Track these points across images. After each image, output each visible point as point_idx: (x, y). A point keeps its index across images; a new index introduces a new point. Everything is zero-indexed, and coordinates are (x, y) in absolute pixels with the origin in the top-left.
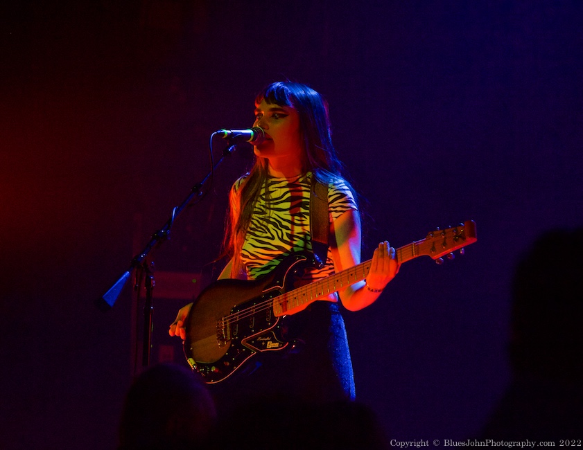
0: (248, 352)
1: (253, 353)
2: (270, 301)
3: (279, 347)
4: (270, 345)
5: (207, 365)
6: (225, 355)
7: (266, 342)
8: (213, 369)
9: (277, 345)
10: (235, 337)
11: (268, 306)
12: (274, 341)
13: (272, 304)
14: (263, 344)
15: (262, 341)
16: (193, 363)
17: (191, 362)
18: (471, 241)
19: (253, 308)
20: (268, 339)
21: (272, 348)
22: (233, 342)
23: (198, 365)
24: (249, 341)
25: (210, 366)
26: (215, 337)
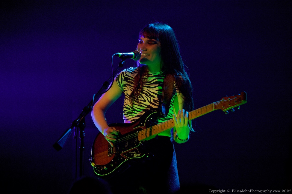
0: (124, 159)
1: (126, 160)
2: (137, 133)
3: (140, 156)
4: (135, 155)
5: (101, 166)
6: (112, 161)
7: (133, 154)
8: (105, 168)
9: (139, 155)
10: (117, 152)
11: (136, 135)
12: (137, 153)
13: (138, 134)
14: (132, 155)
15: (131, 153)
16: (94, 165)
17: (93, 164)
18: (243, 102)
19: (128, 137)
20: (134, 152)
21: (136, 157)
22: (116, 154)
23: (97, 166)
24: (125, 154)
25: (103, 166)
26: (107, 152)
